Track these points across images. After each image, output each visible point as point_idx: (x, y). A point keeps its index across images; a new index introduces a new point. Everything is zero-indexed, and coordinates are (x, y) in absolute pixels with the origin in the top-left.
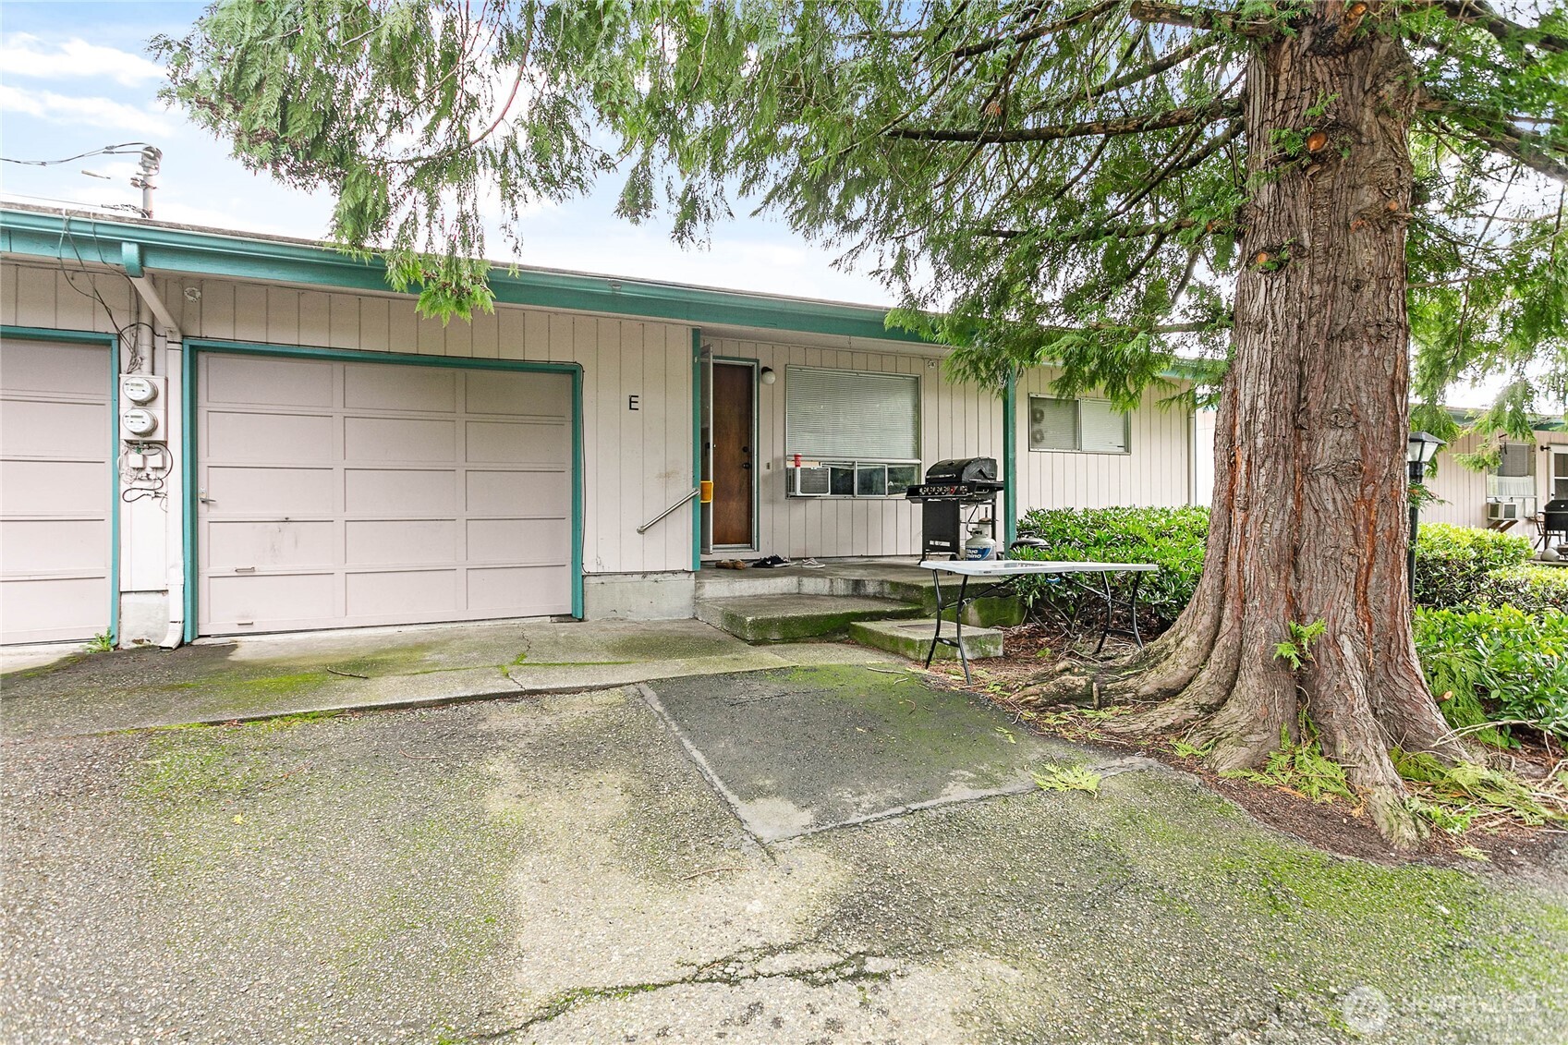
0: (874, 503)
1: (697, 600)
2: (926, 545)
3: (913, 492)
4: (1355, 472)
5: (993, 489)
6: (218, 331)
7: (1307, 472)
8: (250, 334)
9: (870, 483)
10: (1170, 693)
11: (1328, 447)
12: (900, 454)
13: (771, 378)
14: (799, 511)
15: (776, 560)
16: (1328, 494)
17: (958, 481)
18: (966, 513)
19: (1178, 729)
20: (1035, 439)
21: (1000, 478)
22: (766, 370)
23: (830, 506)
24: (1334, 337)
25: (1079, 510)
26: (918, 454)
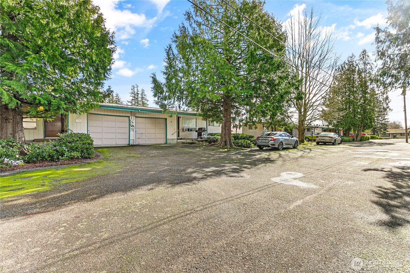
0: (192, 132)
1: (177, 142)
2: (198, 137)
3: (196, 131)
4: (228, 130)
5: (205, 131)
6: (137, 116)
7: (226, 130)
8: (140, 116)
9: (191, 130)
10: (218, 144)
11: (227, 128)
12: (195, 127)
13: (181, 118)
14: (184, 133)
15: (182, 139)
16: (227, 131)
17: (202, 130)
18: (202, 133)
19: (219, 146)
20: (209, 125)
21: (206, 129)
22: (180, 117)
23: (187, 132)
24: (227, 122)
25: (214, 133)
26: (196, 127)
